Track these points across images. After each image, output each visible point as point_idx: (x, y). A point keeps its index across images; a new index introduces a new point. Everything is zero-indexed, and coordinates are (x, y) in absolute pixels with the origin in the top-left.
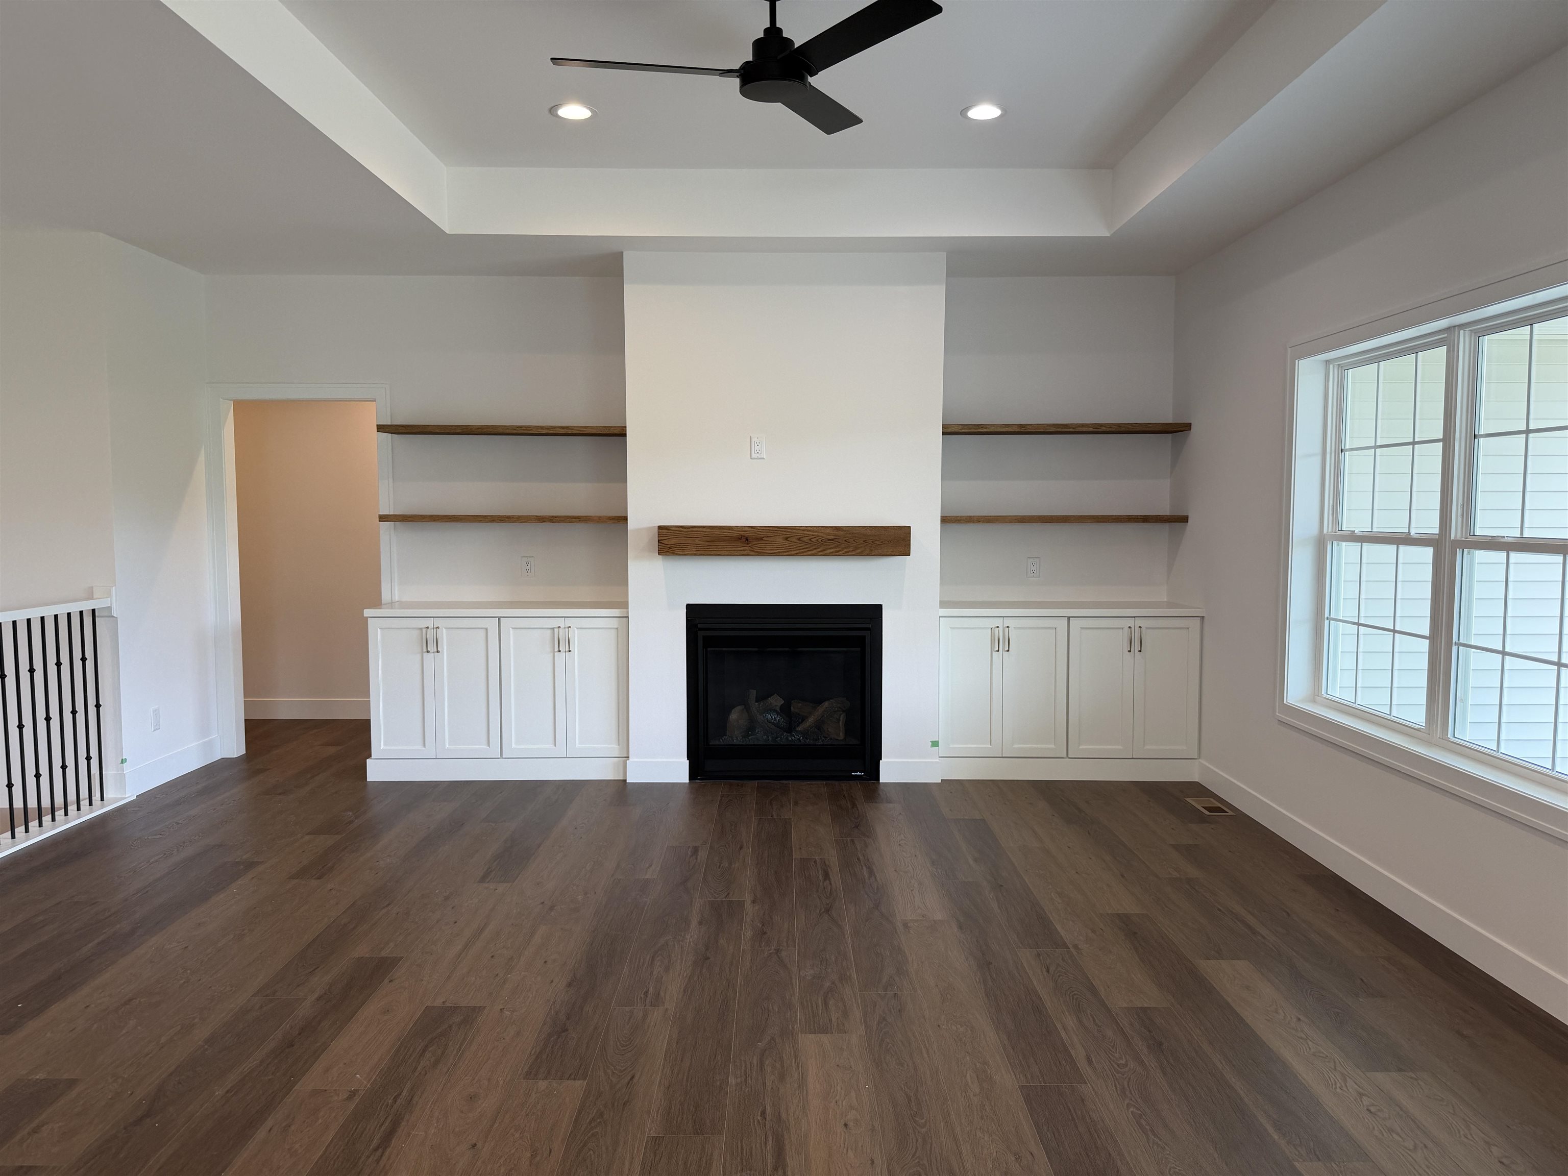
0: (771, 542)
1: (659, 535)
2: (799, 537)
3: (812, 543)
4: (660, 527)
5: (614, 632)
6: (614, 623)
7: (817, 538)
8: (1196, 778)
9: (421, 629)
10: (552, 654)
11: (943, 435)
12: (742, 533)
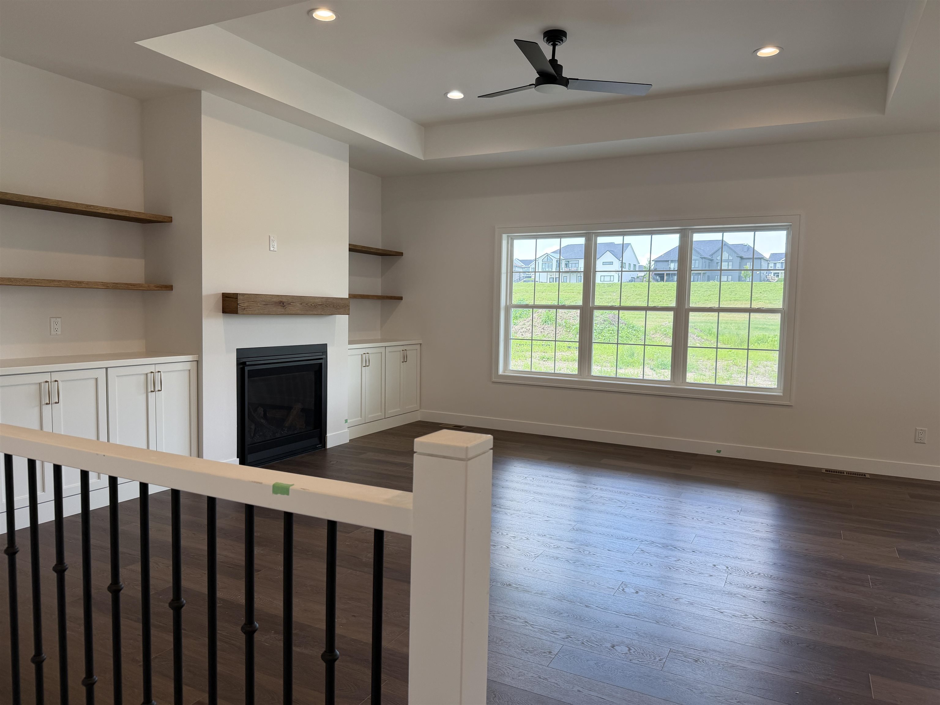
0: (293, 306)
1: (223, 300)
2: (307, 303)
3: (312, 306)
4: (223, 294)
5: (187, 373)
6: (188, 366)
7: (314, 304)
8: (419, 419)
9: (40, 384)
10: (145, 395)
11: (349, 251)
12: (281, 300)
